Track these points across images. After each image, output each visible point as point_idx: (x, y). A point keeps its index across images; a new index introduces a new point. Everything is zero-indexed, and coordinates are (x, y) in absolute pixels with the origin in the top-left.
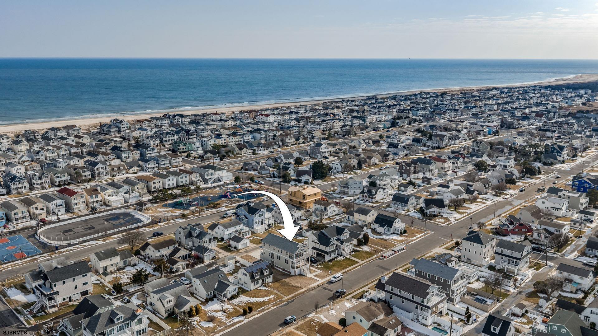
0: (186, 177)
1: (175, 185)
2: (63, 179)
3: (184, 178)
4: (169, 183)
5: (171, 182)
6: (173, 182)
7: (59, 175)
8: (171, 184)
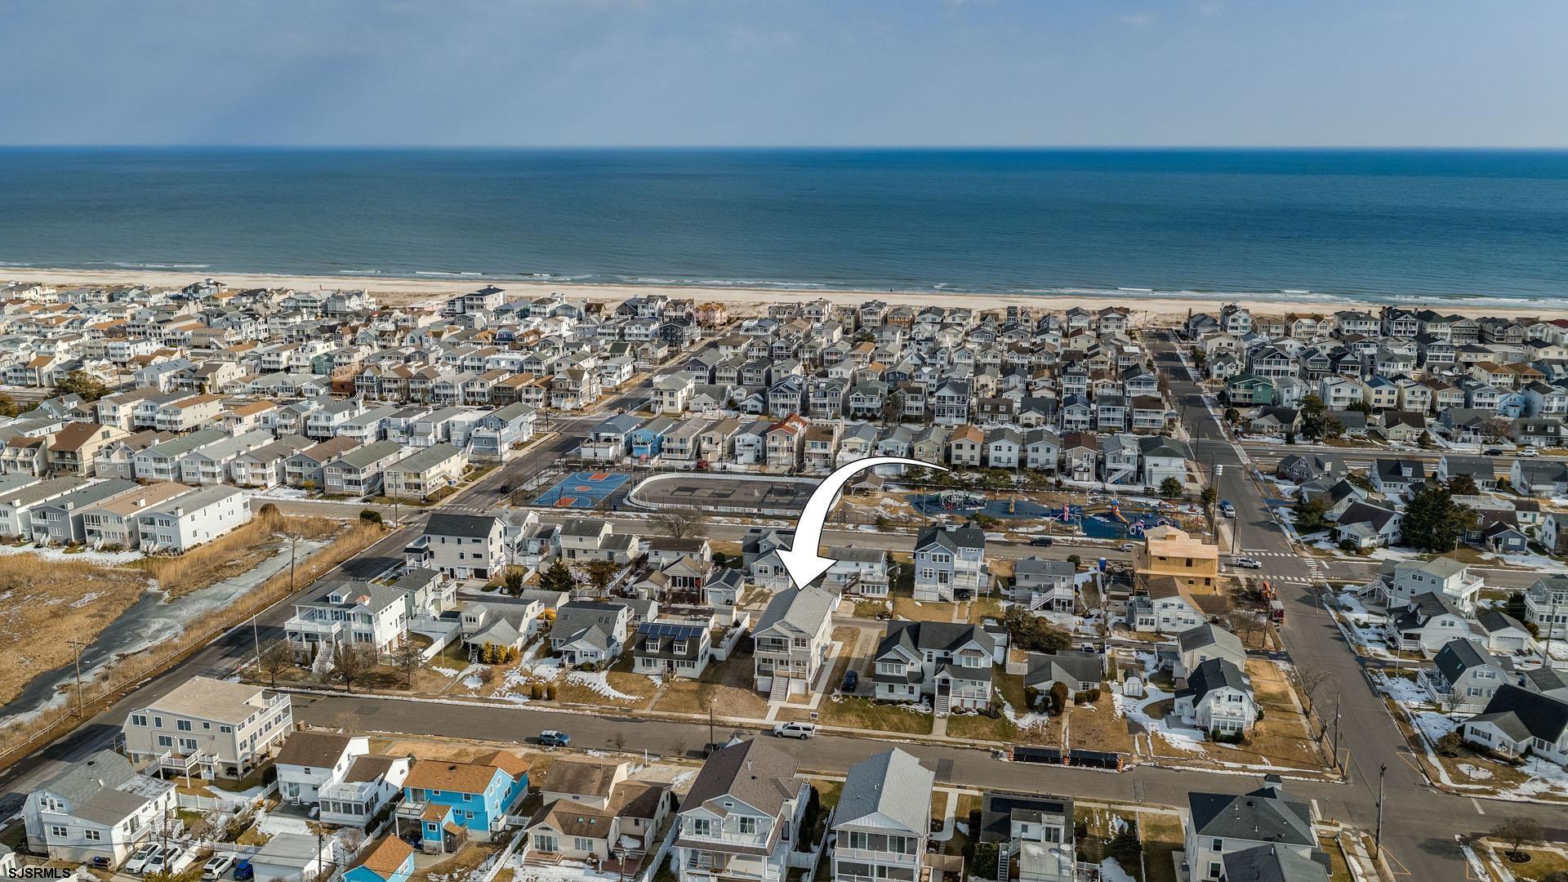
0: (1048, 450)
1: (1015, 463)
2: (867, 404)
3: (1042, 451)
4: (998, 454)
5: (1004, 455)
6: (1010, 454)
7: (861, 396)
8: (1004, 459)
